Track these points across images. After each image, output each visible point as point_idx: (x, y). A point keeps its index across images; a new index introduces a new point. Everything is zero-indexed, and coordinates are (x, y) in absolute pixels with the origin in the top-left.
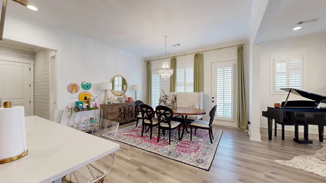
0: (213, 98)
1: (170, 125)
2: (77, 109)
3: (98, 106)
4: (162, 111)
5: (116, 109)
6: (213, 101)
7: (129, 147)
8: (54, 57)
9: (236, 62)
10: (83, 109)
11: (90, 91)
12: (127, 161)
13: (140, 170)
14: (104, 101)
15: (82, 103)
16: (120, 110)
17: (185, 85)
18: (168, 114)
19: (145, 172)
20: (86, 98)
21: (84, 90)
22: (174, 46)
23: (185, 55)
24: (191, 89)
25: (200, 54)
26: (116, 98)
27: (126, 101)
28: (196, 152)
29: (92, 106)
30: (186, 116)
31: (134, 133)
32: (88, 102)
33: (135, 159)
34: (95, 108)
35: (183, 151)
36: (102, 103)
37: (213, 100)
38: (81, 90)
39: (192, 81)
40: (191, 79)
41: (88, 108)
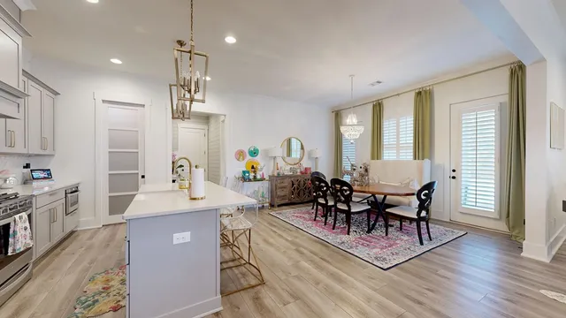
0: (454, 171)
1: (349, 207)
2: (244, 179)
3: (266, 177)
4: (338, 186)
5: (287, 183)
6: (454, 178)
7: (294, 229)
8: (223, 121)
9: (506, 99)
10: (250, 180)
11: (258, 158)
12: (287, 240)
13: (297, 250)
14: (273, 172)
15: (248, 172)
16: (293, 185)
17: (398, 147)
18: (346, 191)
19: (302, 253)
20: (253, 167)
21: (250, 158)
22: (373, 85)
23: (398, 95)
24: (408, 155)
25: (425, 92)
26: (288, 167)
27: (301, 172)
28: (382, 249)
29: (258, 177)
30: (385, 197)
31: (307, 216)
32: (255, 172)
33: (297, 240)
34: (263, 179)
35: (362, 244)
36: (271, 174)
37: (453, 174)
38: (249, 157)
39: (411, 140)
40: (408, 137)
41: (255, 179)
